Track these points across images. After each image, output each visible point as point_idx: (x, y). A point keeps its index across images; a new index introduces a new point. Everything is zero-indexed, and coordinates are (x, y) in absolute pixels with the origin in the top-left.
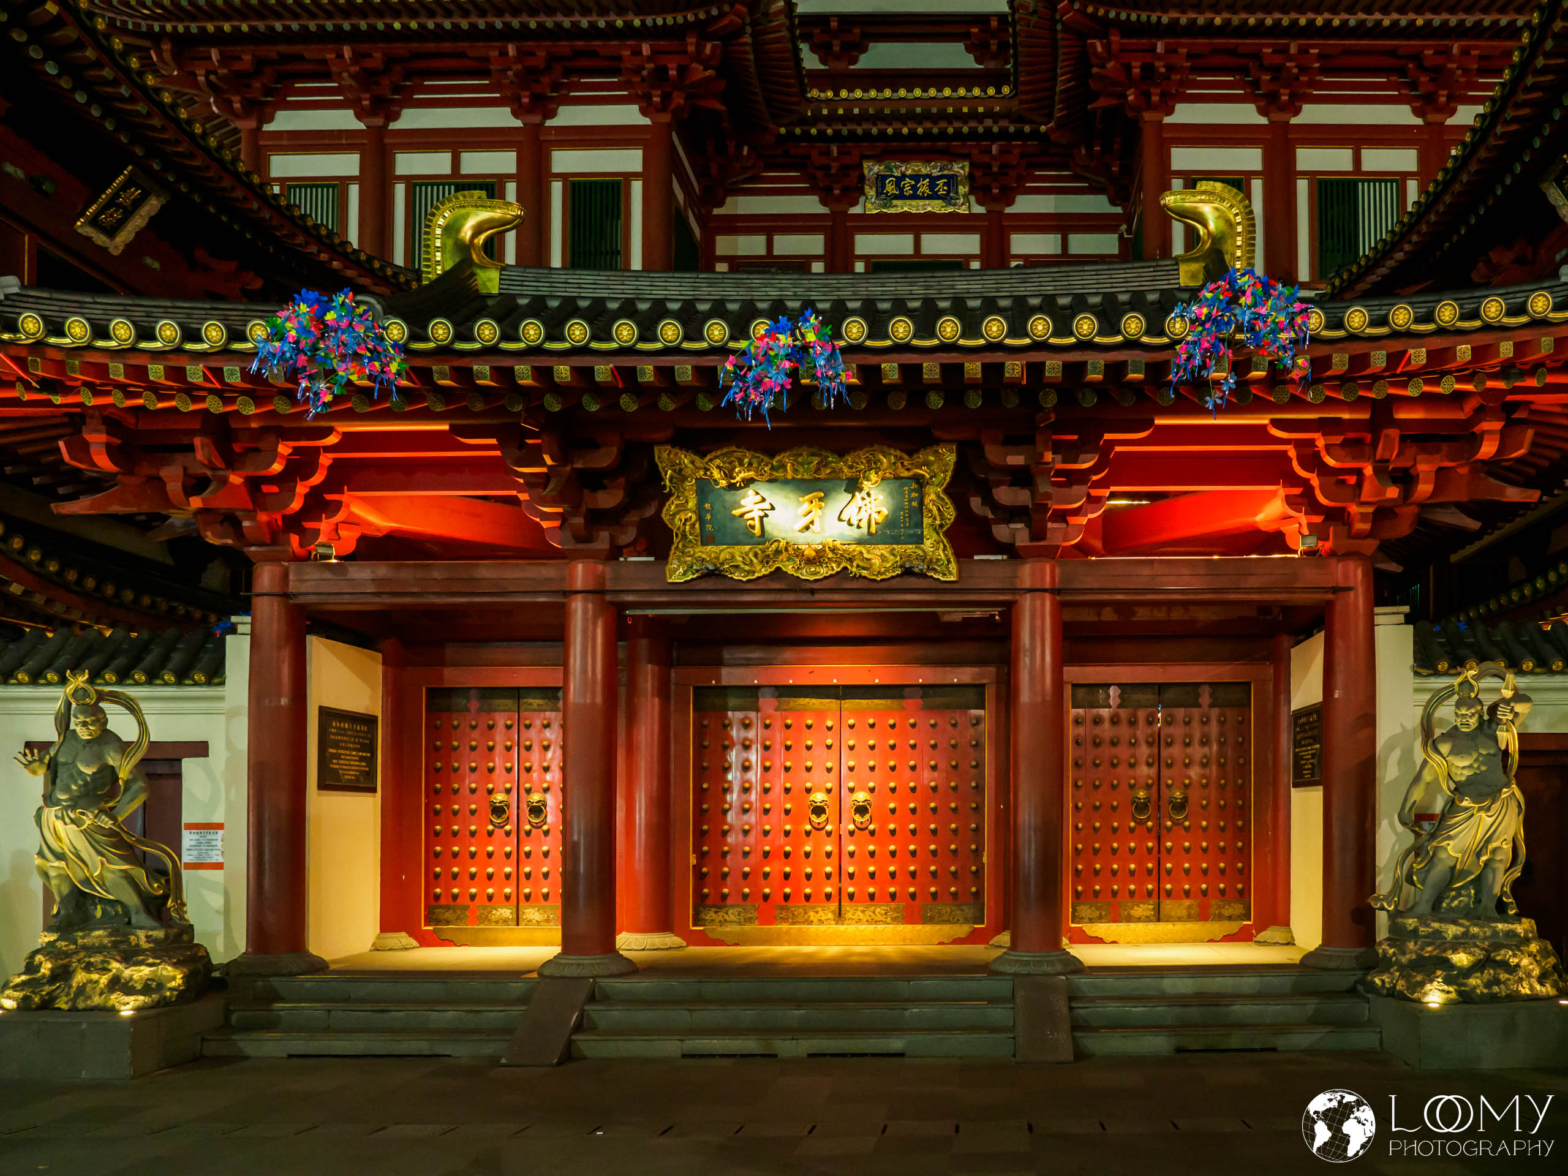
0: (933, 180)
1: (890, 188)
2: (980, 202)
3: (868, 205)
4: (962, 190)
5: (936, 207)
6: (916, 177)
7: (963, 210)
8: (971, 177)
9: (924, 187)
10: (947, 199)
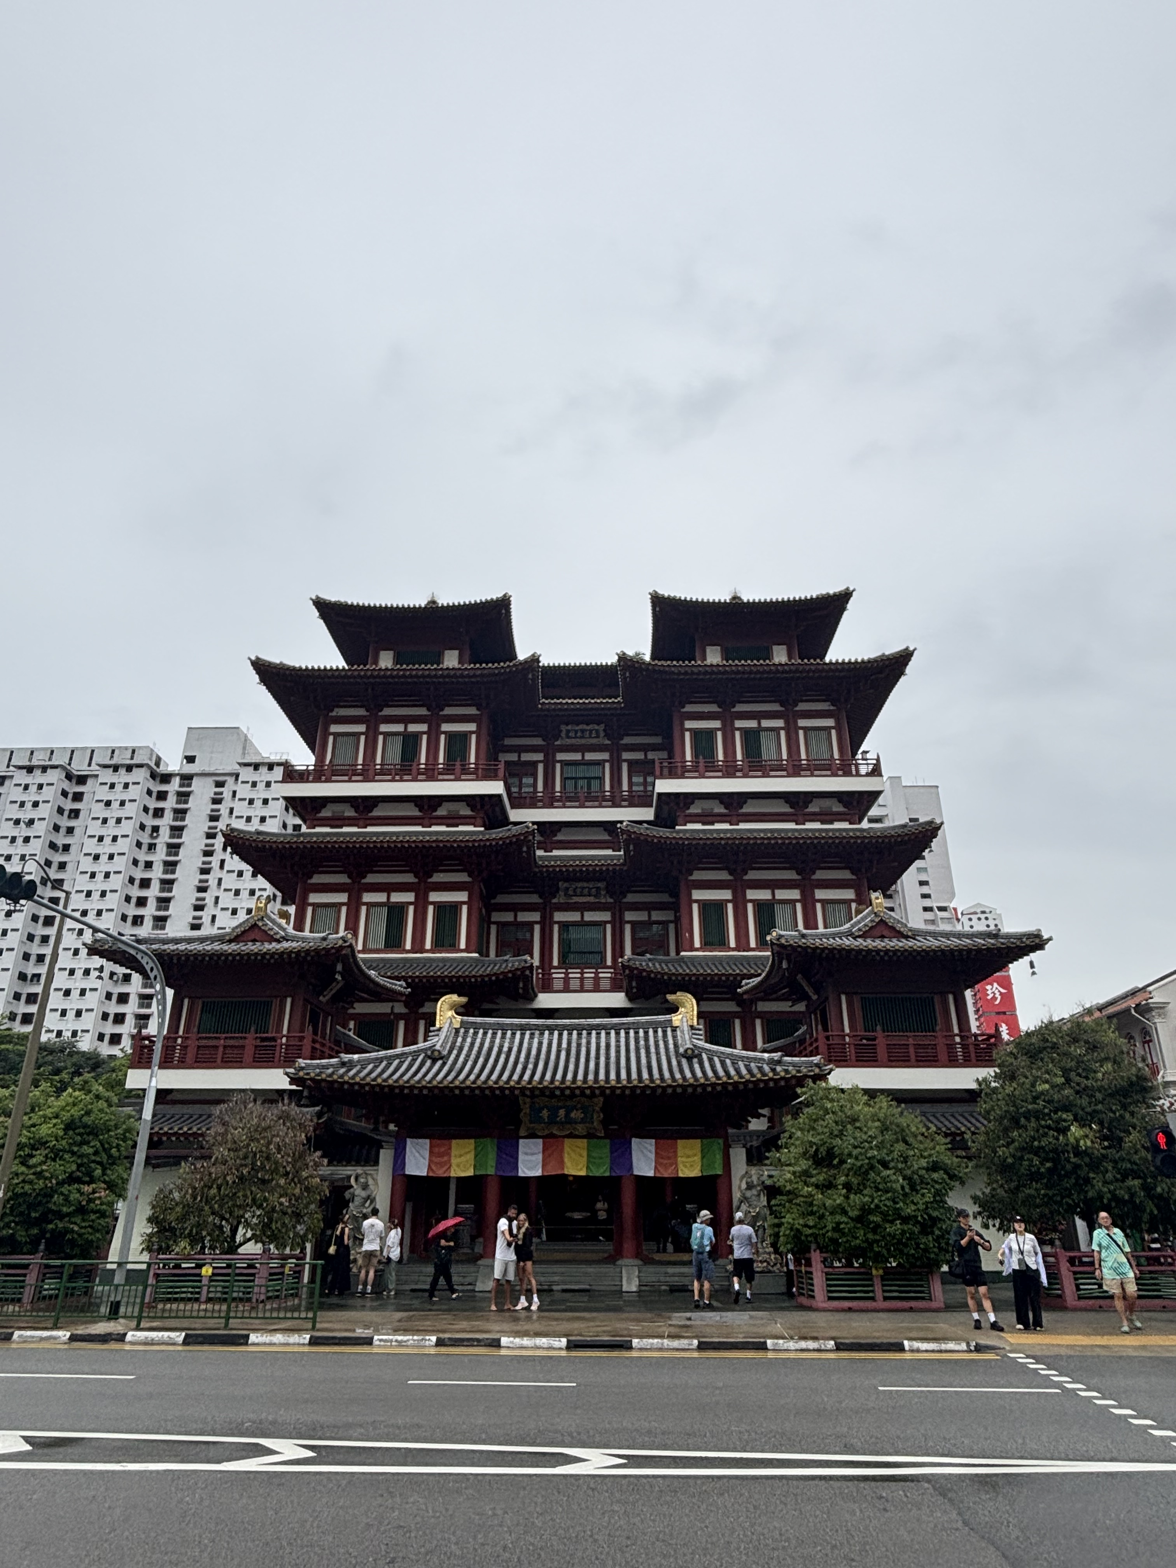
0: (590, 889)
1: (571, 892)
2: (611, 897)
3: (560, 899)
4: (603, 893)
5: (591, 899)
6: (583, 888)
7: (603, 901)
8: (607, 888)
9: (586, 891)
10: (595, 896)
